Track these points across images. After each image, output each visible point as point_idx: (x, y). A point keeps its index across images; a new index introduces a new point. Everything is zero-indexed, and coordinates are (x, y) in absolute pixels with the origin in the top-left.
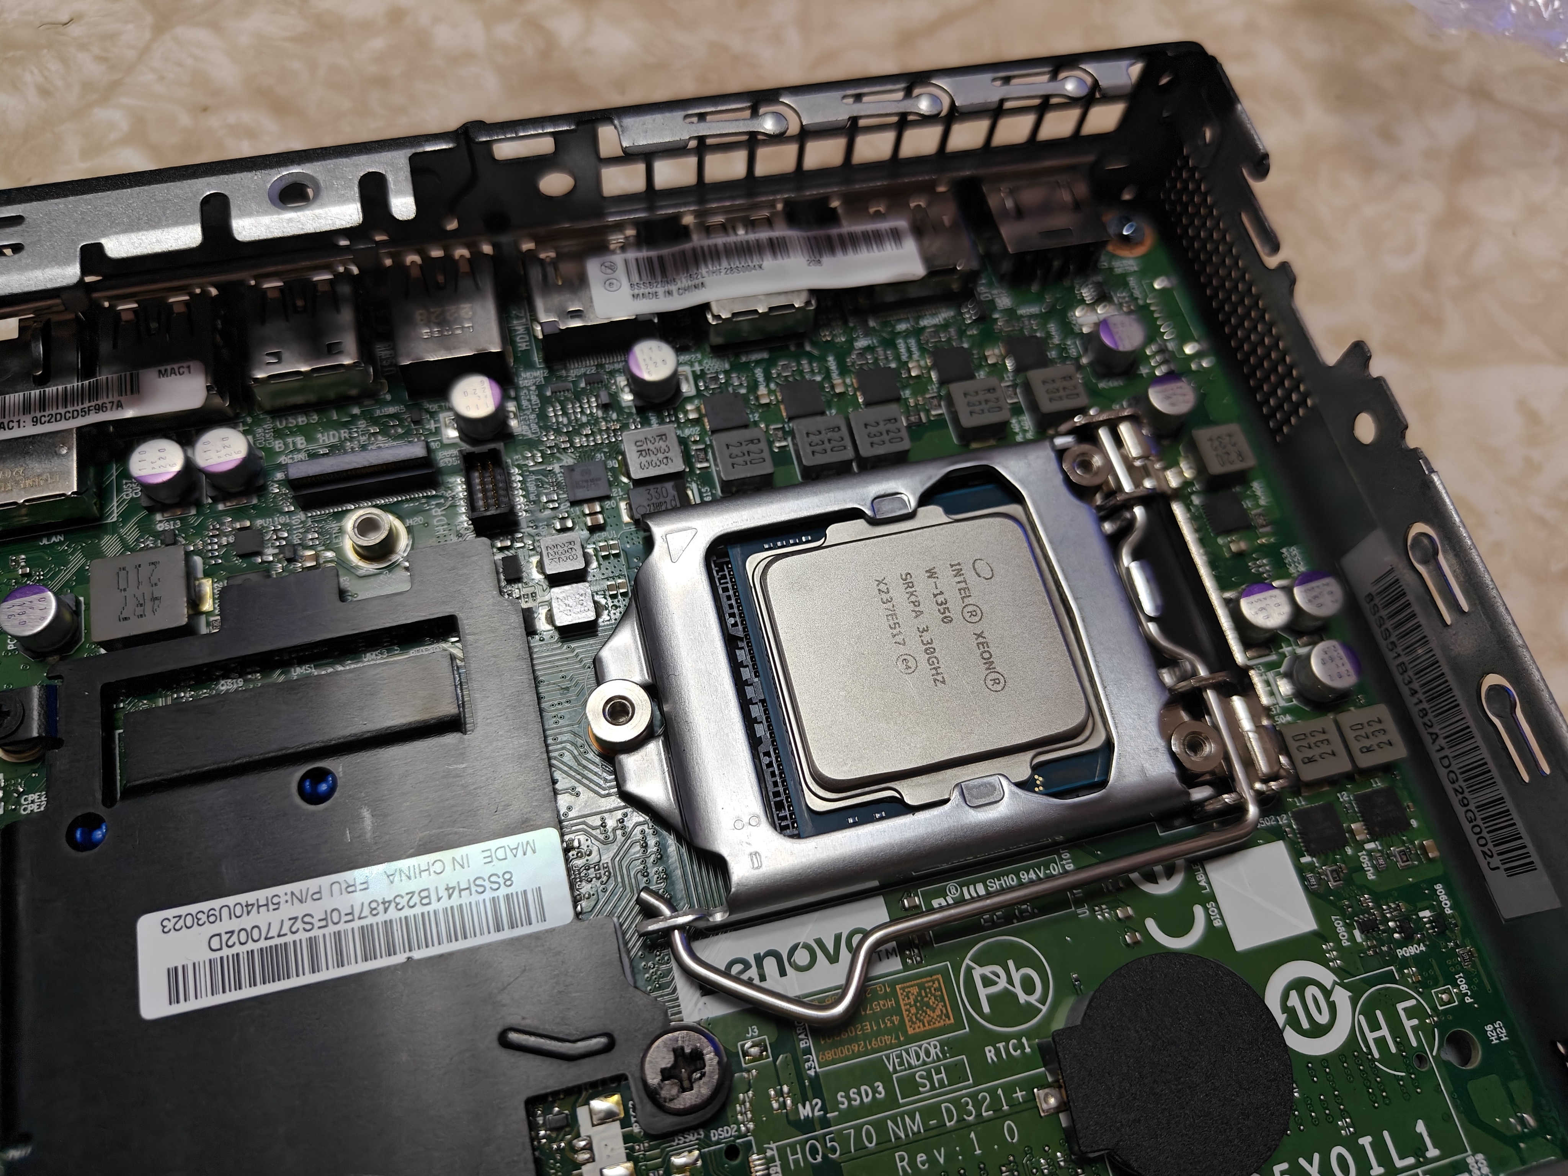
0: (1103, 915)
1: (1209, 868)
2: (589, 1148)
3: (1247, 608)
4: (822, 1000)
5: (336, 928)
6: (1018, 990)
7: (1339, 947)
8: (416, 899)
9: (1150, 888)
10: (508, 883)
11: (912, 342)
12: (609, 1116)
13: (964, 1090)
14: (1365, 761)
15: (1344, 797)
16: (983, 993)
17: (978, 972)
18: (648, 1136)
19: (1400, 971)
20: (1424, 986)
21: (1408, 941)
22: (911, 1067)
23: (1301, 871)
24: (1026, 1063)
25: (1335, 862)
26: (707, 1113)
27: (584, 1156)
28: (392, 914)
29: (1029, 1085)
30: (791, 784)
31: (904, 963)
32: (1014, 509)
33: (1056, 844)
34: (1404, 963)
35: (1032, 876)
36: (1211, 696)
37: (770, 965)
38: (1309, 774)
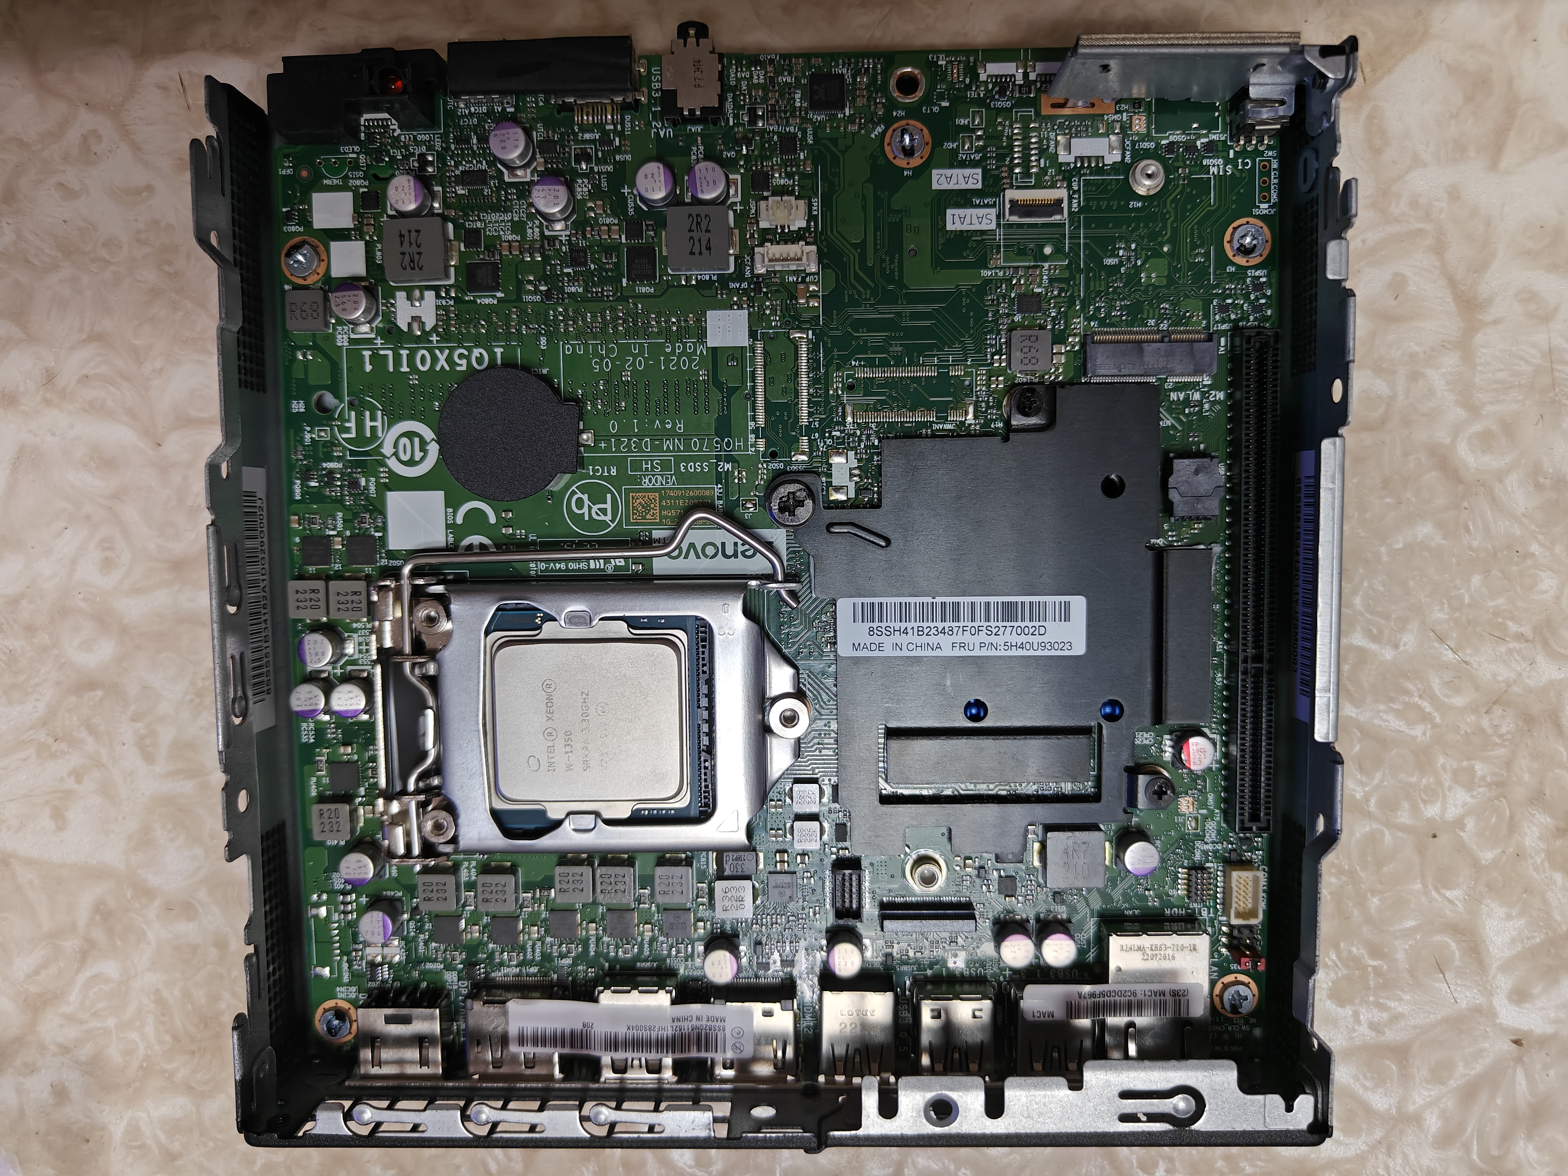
0: (520, 533)
1: (443, 544)
2: (852, 475)
3: (361, 702)
4: (705, 524)
5: (973, 624)
6: (587, 502)
7: (378, 478)
8: (926, 631)
9: (486, 541)
10: (871, 630)
11: (529, 956)
12: (838, 489)
13: (635, 455)
14: (319, 585)
15: (337, 567)
16: (608, 506)
17: (608, 518)
18: (818, 474)
19: (344, 455)
20: (333, 443)
21: (331, 472)
22: (662, 476)
23: (384, 528)
24: (594, 461)
25: (359, 529)
26: (783, 478)
27: (856, 472)
28: (940, 625)
29: (595, 448)
30: (694, 651)
31: (651, 534)
32: (500, 805)
33: (537, 581)
34: (339, 459)
35: (558, 566)
36: (407, 649)
37: (730, 551)
38: (360, 585)
